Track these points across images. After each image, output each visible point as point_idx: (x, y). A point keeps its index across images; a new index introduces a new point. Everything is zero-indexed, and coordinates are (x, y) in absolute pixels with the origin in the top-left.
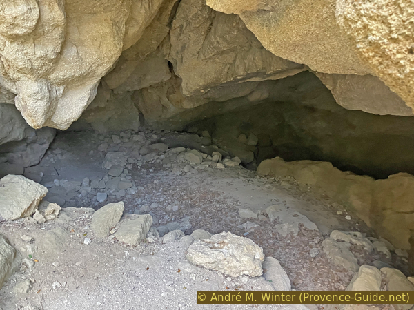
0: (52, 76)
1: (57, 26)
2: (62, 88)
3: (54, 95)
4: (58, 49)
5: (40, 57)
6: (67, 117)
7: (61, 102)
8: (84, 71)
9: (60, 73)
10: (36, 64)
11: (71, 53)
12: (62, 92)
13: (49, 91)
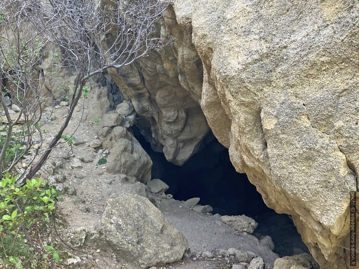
0: (179, 138)
1: (183, 119)
2: (182, 144)
3: (179, 147)
4: (183, 127)
5: (176, 130)
6: (183, 158)
7: (181, 150)
8: (192, 137)
9: (182, 137)
10: (173, 133)
11: (187, 129)
12: (182, 145)
13: (177, 145)
